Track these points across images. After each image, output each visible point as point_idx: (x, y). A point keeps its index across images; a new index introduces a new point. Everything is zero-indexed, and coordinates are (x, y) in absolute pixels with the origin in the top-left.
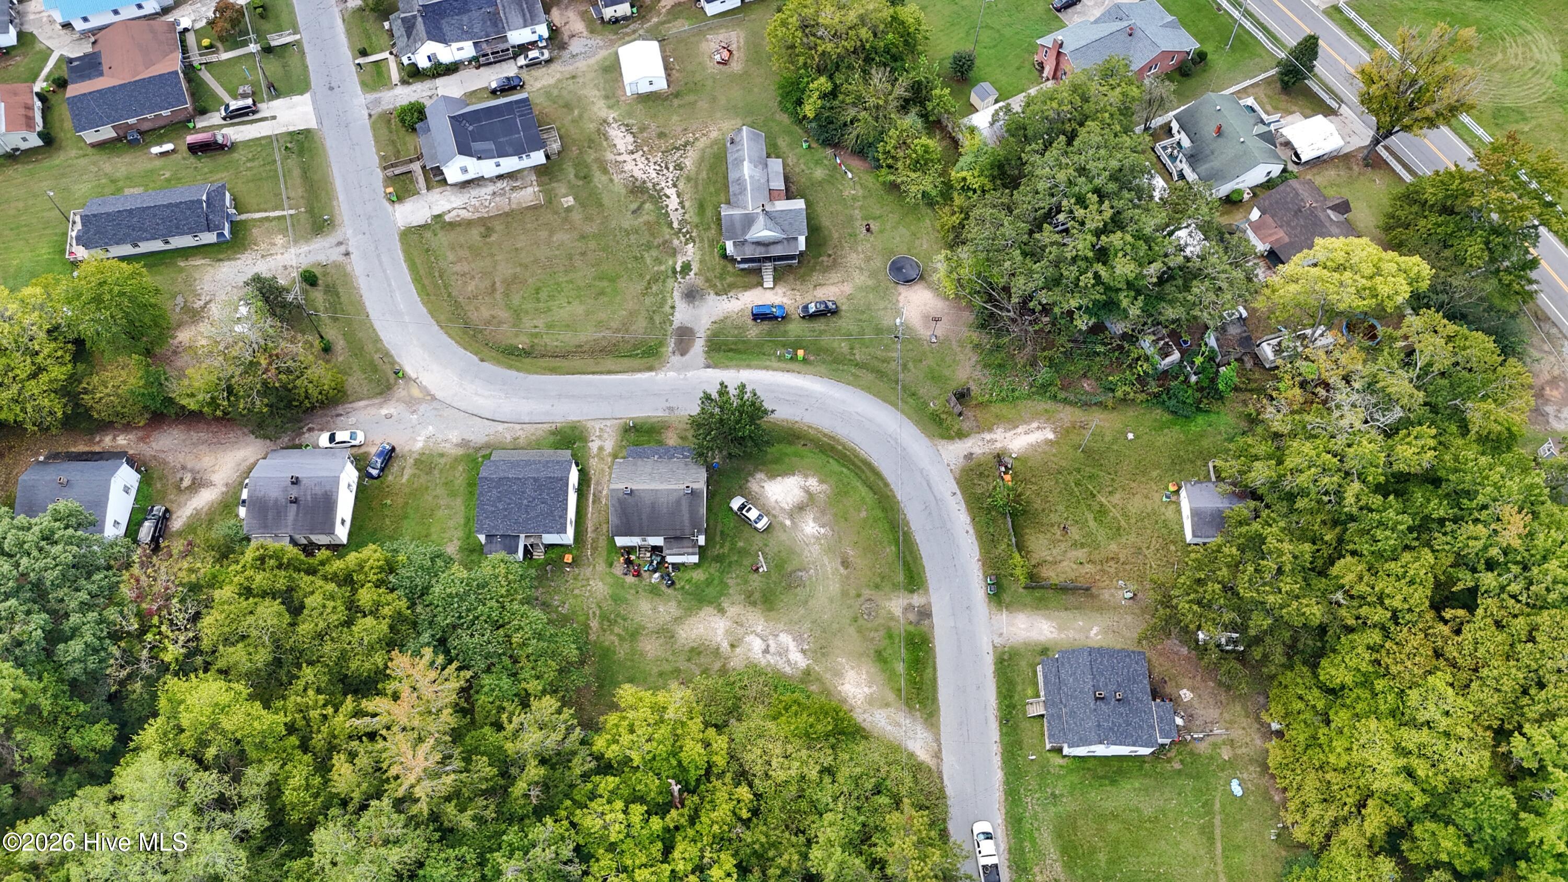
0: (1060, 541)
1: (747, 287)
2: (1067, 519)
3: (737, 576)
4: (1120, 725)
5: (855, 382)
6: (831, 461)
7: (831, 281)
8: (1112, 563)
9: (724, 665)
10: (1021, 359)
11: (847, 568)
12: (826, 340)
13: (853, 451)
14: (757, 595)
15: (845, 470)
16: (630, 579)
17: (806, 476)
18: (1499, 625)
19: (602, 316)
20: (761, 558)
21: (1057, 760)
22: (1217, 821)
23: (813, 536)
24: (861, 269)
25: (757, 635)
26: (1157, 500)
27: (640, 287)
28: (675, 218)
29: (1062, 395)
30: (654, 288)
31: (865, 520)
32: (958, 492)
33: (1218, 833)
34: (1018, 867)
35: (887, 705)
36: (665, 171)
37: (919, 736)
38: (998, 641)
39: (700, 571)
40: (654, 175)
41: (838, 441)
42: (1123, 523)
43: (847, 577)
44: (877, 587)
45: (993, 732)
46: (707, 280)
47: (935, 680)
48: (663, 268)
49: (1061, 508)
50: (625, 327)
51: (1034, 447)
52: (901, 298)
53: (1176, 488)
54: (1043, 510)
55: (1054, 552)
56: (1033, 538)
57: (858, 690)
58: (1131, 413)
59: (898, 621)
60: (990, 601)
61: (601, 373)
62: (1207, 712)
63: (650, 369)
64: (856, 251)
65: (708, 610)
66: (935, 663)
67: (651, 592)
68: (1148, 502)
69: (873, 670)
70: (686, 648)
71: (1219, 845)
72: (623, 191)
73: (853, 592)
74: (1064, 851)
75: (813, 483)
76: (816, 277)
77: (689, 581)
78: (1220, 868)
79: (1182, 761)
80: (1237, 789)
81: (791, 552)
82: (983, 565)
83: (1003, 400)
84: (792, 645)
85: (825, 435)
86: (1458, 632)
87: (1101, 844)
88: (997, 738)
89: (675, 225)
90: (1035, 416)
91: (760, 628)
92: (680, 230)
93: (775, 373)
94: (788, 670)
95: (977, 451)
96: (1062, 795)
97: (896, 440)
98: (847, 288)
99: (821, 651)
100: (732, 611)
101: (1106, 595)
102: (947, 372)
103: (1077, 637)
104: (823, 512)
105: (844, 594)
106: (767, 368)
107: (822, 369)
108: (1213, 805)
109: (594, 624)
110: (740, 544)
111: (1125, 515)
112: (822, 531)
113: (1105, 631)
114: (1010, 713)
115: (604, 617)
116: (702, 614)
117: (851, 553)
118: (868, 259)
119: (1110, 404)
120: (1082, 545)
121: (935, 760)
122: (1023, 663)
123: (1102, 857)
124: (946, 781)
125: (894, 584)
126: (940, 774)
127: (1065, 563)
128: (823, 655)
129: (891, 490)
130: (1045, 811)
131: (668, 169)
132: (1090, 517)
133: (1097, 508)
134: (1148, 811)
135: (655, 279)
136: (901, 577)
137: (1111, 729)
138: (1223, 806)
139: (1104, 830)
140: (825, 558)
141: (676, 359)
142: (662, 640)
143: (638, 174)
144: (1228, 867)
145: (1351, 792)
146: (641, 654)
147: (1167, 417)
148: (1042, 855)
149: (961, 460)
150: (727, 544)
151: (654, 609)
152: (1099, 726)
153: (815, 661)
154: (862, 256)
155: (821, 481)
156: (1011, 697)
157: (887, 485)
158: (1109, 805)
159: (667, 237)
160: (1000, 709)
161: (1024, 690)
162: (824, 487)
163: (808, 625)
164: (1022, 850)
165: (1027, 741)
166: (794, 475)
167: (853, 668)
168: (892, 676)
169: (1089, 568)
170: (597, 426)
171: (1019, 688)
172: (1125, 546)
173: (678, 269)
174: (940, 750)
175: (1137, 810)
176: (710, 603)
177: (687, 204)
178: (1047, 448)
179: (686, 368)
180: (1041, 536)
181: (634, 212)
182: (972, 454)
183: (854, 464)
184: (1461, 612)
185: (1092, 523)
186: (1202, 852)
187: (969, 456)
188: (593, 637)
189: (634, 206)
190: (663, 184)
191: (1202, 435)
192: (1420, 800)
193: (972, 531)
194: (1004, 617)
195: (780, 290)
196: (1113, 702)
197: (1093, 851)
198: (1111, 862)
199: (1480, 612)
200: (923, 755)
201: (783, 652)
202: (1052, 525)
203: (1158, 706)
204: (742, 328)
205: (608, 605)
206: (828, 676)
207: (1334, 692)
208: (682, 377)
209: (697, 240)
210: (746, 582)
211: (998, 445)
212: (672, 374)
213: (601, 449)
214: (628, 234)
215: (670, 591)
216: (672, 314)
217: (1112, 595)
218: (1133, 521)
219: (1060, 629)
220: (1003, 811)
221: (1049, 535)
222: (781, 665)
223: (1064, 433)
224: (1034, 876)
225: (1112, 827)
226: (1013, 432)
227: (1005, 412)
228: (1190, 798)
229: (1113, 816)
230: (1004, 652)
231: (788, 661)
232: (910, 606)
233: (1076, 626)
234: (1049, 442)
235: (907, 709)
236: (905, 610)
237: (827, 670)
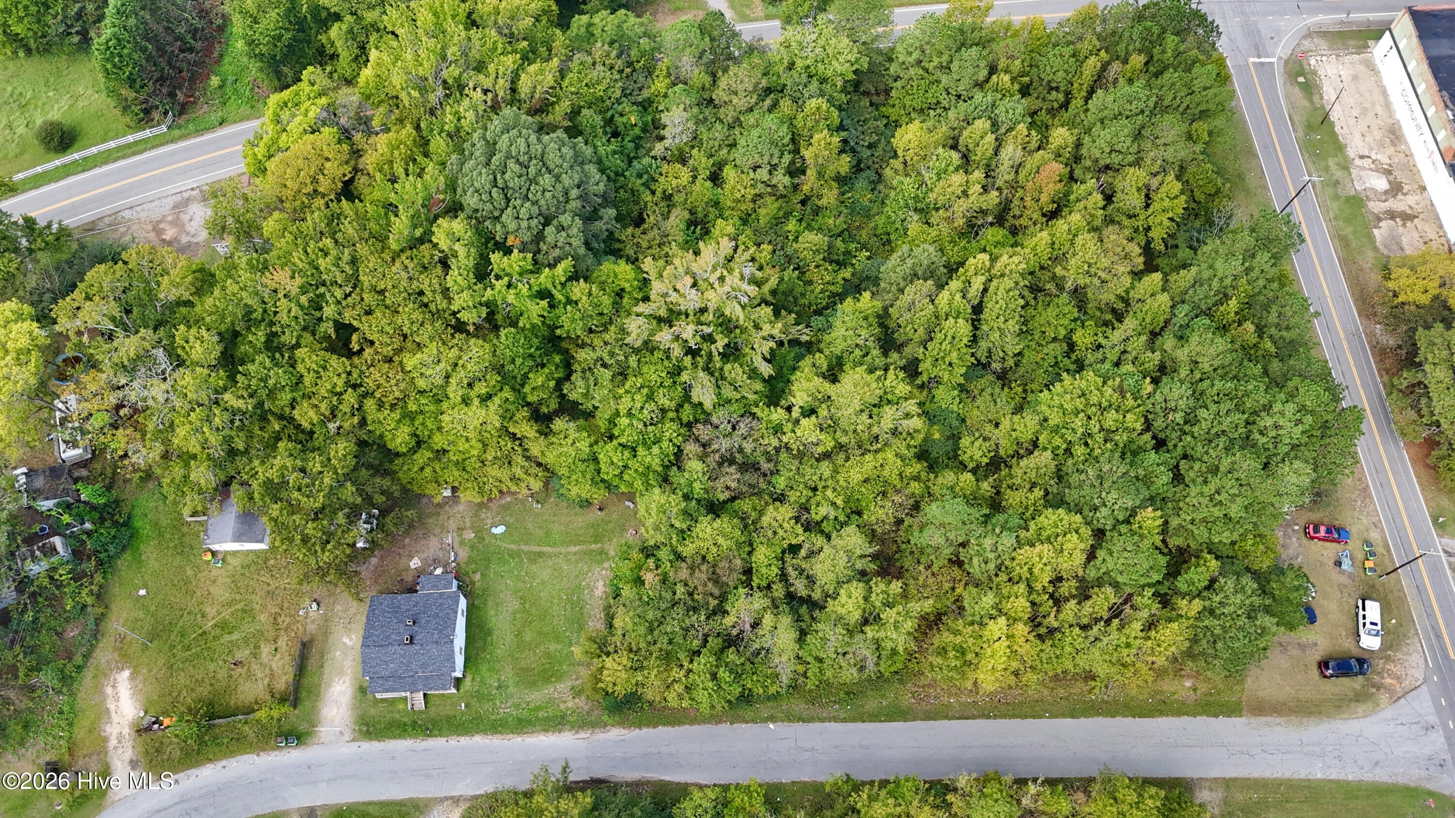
0: (249, 670)
2: (225, 661)
4: (438, 623)
8: (280, 620)
10: (24, 703)
18: (369, 313)
21: (467, 684)
22: (526, 548)
26: (219, 572)
29: (78, 660)
33: (535, 549)
34: (560, 724)
38: (347, 737)
42: (239, 607)
45: (437, 743)
47: (382, 804)
49: (212, 667)
51: (135, 692)
53: (209, 554)
54: (212, 685)
55: (259, 675)
56: (241, 697)
58: (116, 590)
60: (305, 744)
62: (433, 547)
66: (364, 803)
68: (220, 580)
71: (546, 549)
74: (547, 680)
78: (563, 550)
79: (474, 572)
80: (500, 530)
82: (264, 750)
83: (71, 724)
86: (372, 343)
87: (542, 648)
88: (443, 740)
90: (99, 690)
95: (128, 755)
96: (499, 680)
101: (312, 628)
103: (351, 658)
108: (512, 550)
111: (230, 604)
113: (348, 630)
114: (420, 726)
119: (100, 610)
120: (257, 647)
121: (461, 804)
122: (373, 711)
123: (553, 647)
124: (481, 792)
126: (476, 797)
127: (274, 666)
130: (512, 696)
132: (227, 638)
133: (218, 631)
134: (516, 604)
137: (440, 631)
138: (513, 542)
139: (530, 644)
144: (563, 543)
145: (502, 443)
147: (127, 556)
148: (551, 701)
152: (437, 643)
156: (405, 725)
158: (509, 638)
160: (416, 737)
161: (399, 712)
164: (547, 719)
165: (447, 710)
169: (282, 643)
171: (397, 716)
172: (264, 606)
174: (452, 798)
175: (514, 613)
178: (140, 679)
180: (241, 688)
182: (131, 761)
184: (355, 338)
185: (235, 636)
186: (551, 563)
187: (134, 763)
191: (156, 525)
192: (507, 393)
193: (224, 762)
194: (324, 731)
196: (416, 628)
197: (548, 655)
198: (557, 639)
199: (355, 323)
202: (231, 676)
203: (423, 588)
207: (419, 443)
211: (126, 731)
217: (313, 622)
218: (238, 597)
219: (342, 673)
220: (511, 736)
221: (241, 681)
223: (125, 658)
224: (567, 709)
225: (528, 637)
226: (113, 715)
227: (86, 723)
228: (506, 568)
229: (519, 634)
230: (360, 731)
233: (340, 659)
234: (133, 676)
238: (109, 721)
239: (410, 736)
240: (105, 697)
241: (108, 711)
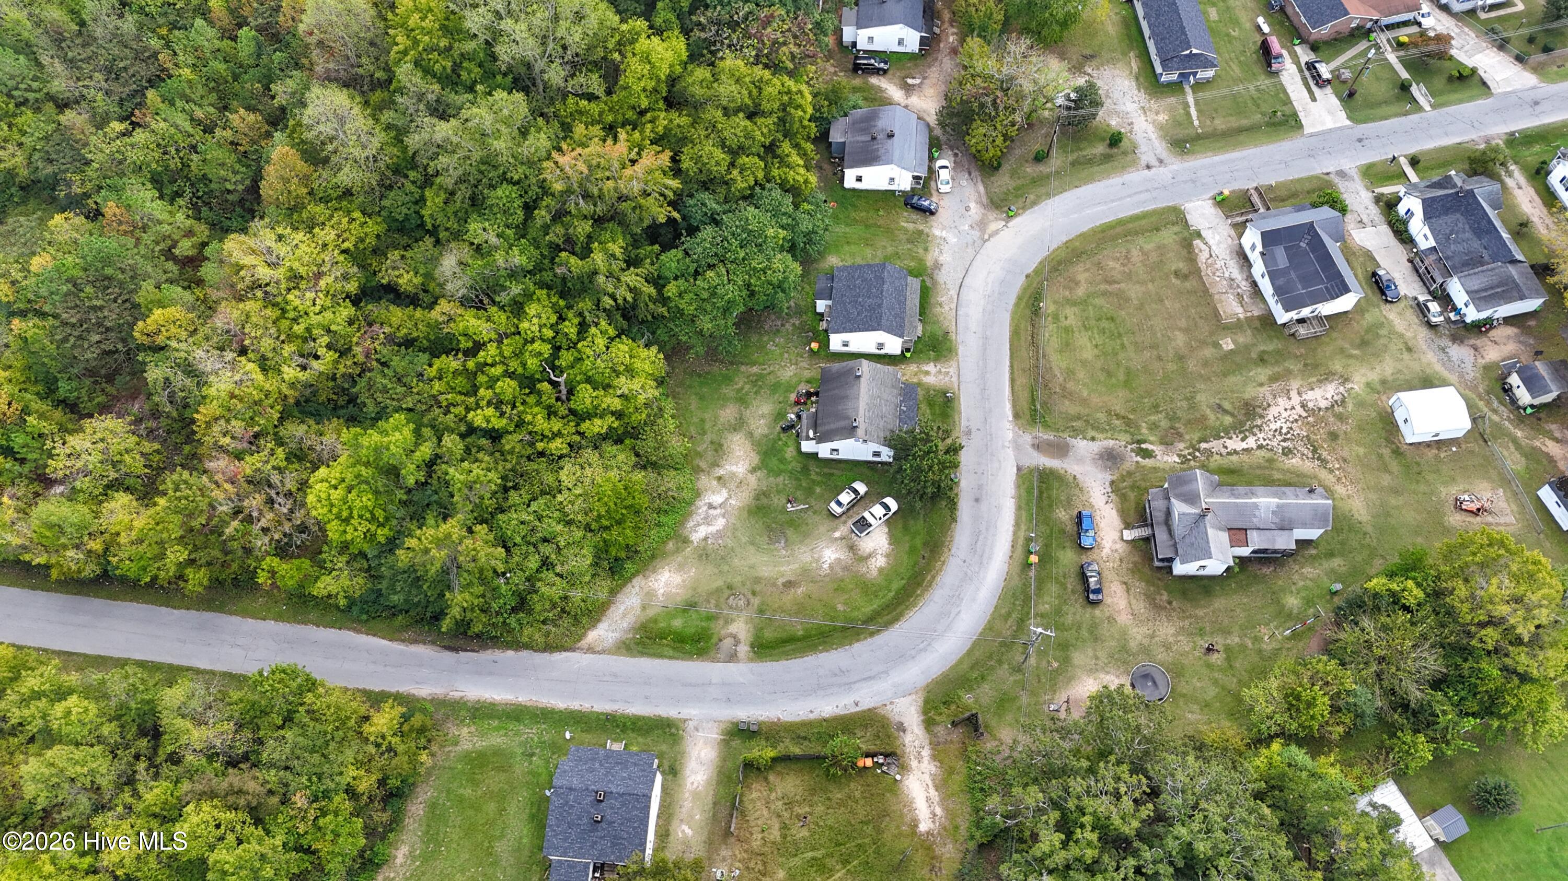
0: (791, 811)
1: (1123, 513)
2: (816, 822)
3: (785, 485)
4: (570, 814)
5: (999, 615)
6: (904, 582)
7: (1134, 602)
8: (760, 865)
9: (703, 471)
11: (784, 585)
13: (913, 605)
14: (765, 501)
15: (892, 594)
16: (793, 397)
17: (887, 556)
19: (1081, 374)
20: (802, 507)
23: (820, 557)
24: (1152, 637)
25: (727, 499)
27: (1118, 408)
28: (1215, 445)
30: (1117, 422)
31: (834, 609)
32: (858, 709)
34: (477, 709)
35: (644, 608)
36: (1280, 438)
37: (611, 634)
38: (691, 724)
39: (795, 453)
40: (1273, 426)
41: (926, 590)
43: (774, 585)
44: (761, 611)
46: (1130, 474)
47: (661, 656)
48: (1145, 431)
49: (831, 820)
50: (1067, 394)
51: (910, 805)
52: (1112, 677)
54: (829, 799)
55: (780, 803)
56: (797, 780)
57: (662, 584)
59: (723, 627)
60: (733, 723)
61: (1012, 373)
63: (1016, 416)
64: (1177, 634)
65: (756, 459)
66: (677, 659)
67: (779, 414)
69: (679, 599)
70: (723, 441)
72: (1247, 396)
73: (758, 588)
74: (480, 756)
75: (880, 562)
76: (1139, 586)
77: (786, 444)
81: (806, 535)
83: (971, 777)
84: (713, 529)
85: (934, 577)
87: (479, 792)
88: (596, 709)
89: (1203, 445)
91: (733, 502)
92: (1198, 450)
93: (1011, 533)
94: (691, 524)
95: (908, 739)
96: (531, 763)
97: (925, 650)
98: (1124, 619)
99: (704, 554)
100: (752, 480)
101: (725, 852)
102: (1009, 717)
103: (684, 810)
104: (846, 568)
105: (757, 580)
106: (1017, 525)
107: (1016, 582)
109: (755, 369)
110: (818, 490)
112: (826, 566)
113: (686, 843)
114: (618, 726)
115: (760, 377)
116: (753, 454)
117: (799, 591)
118: (1167, 647)
120: (784, 837)
121: (586, 646)
122: (664, 747)
123: (468, 792)
124: (565, 655)
125: (762, 629)
126: (572, 649)
127: (765, 813)
128: (701, 556)
129: (866, 639)
130: (520, 745)
131: (1285, 440)
132: (818, 854)
133: (829, 864)
134: (500, 847)
135: (1128, 422)
136: (769, 634)
137: (566, 803)
139: (491, 798)
140: (797, 566)
141: (1027, 438)
142: (733, 422)
143: (1273, 411)
146: (723, 406)
148: (482, 734)
149: (897, 719)
150: (819, 479)
151: (763, 416)
152: (571, 789)
153: (695, 548)
154: (1171, 639)
155: (881, 570)
156: (633, 730)
157: (873, 634)
158: (512, 809)
159: (1187, 437)
160: (623, 716)
161: (638, 743)
162: (874, 573)
163: (730, 543)
164: (491, 716)
165: (588, 738)
166: (890, 544)
167: (683, 581)
168: (671, 614)
169: (758, 838)
170: (952, 371)
171: (640, 740)
173: (1143, 446)
174: (594, 652)
175: (502, 836)
176: (763, 461)
177: (1234, 458)
178: (908, 819)
179: (1017, 447)
180: (799, 791)
181: (1219, 406)
182: (904, 731)
183: (899, 605)
185: (810, 855)
187: (901, 728)
188: (743, 368)
189: (1227, 405)
190: (1261, 436)
193: (812, 716)
194: (715, 735)
195: (1120, 546)
196: (592, 810)
197: (475, 783)
198: (461, 800)
200: (592, 636)
201: (708, 521)
202: (810, 806)
203: (586, 867)
204: (1069, 503)
205: (771, 379)
206: (680, 559)
208: (1007, 444)
209: (1185, 466)
210: (779, 492)
211: (914, 763)
212: (1010, 435)
213: (927, 373)
214: (1187, 399)
215: (778, 428)
216: (1084, 438)
217: (724, 860)
219: (695, 794)
220: (528, 704)
221: (799, 799)
222: (697, 518)
223: (926, 844)
224: (469, 726)
225: (491, 807)
226: (930, 783)
227: (957, 778)
229: (501, 811)
230: (678, 729)
231: (699, 525)
232: (737, 642)
233: (696, 811)
234: (915, 824)
235: (637, 626)
236: (735, 637)
237: (686, 558)
238: (933, 777)
239: (627, 717)
240: (942, 801)
241: (937, 788)
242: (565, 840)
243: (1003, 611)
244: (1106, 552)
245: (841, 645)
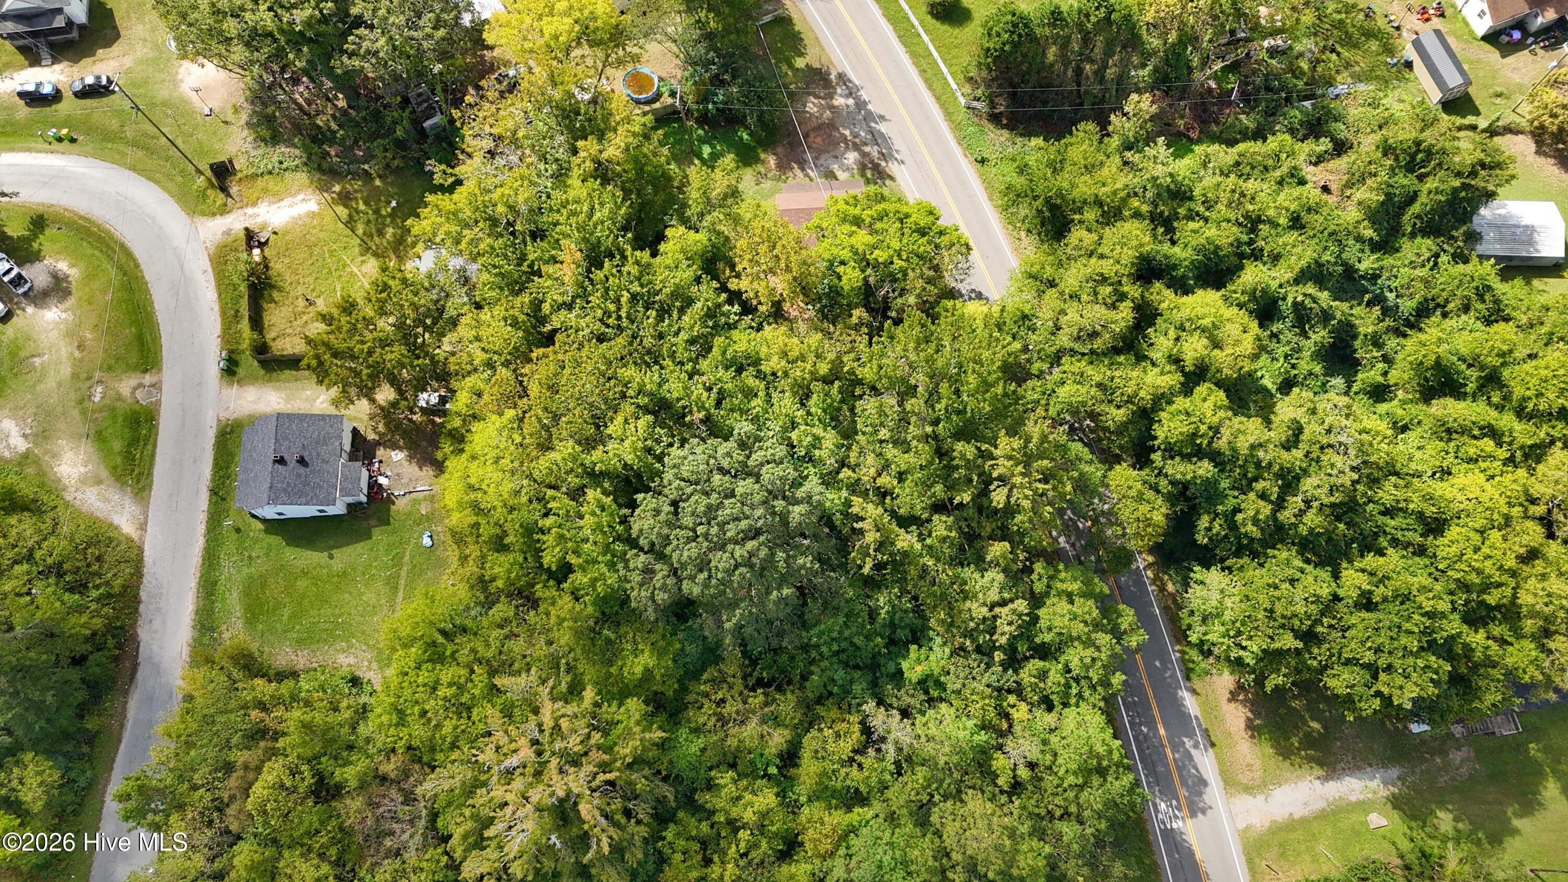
0: (301, 313)
1: (23, 66)
2: (313, 290)
5: (120, 161)
6: (84, 244)
7: (112, 55)
11: (81, 351)
12: (97, 118)
13: (108, 232)
15: (96, 253)
17: (56, 261)
21: (255, 525)
22: (403, 573)
23: (53, 321)
24: (144, 41)
31: (109, 303)
32: (210, 270)
33: (402, 582)
34: (202, 626)
35: (99, 482)
37: (127, 510)
38: (224, 415)
41: (93, 223)
43: (81, 360)
44: (110, 368)
45: (203, 501)
47: (153, 456)
49: (307, 279)
51: (295, 220)
52: (182, 70)
54: (291, 283)
55: (295, 324)
56: (274, 311)
57: (73, 471)
59: (124, 402)
60: (222, 376)
62: (415, 470)
66: (156, 440)
69: (91, 450)
71: (401, 594)
73: (84, 375)
74: (250, 609)
75: (62, 267)
76: (97, 52)
79: (379, 518)
81: (28, 338)
82: (221, 341)
83: (270, 173)
84: (14, 431)
85: (81, 217)
87: (286, 600)
88: (205, 507)
90: (301, 188)
93: (38, 155)
94: (6, 454)
95: (237, 226)
96: (257, 557)
97: (153, 219)
98: (128, 62)
99: (43, 435)
102: (216, 145)
103: (303, 406)
104: (67, 297)
105: (75, 376)
106: (30, 150)
107: (89, 149)
108: (402, 558)
112: (64, 315)
114: (224, 483)
117: (89, 336)
118: (156, 31)
119: (374, 172)
121: (139, 532)
124: (147, 553)
125: (127, 365)
126: (141, 546)
128: (45, 438)
129: (141, 271)
130: (239, 572)
132: (339, 287)
133: (345, 278)
134: (339, 567)
136: (134, 359)
138: (412, 557)
139: (292, 587)
140: (61, 342)
148: (229, 614)
149: (219, 237)
153: (35, 445)
154: (148, 26)
156: (228, 468)
157: (137, 266)
158: (302, 564)
160: (213, 480)
163: (31, 410)
164: (210, 611)
166: (43, 260)
167: (72, 449)
168: (107, 454)
171: (237, 459)
174: (146, 523)
175: (328, 566)
178: (308, 220)
180: (284, 309)
182: (228, 231)
183: (108, 246)
185: (339, 294)
186: (383, 601)
187: (226, 233)
193: (217, 308)
194: (234, 390)
195: (57, 67)
197: (279, 605)
198: (294, 616)
200: (127, 528)
201: (4, 437)
202: (296, 298)
203: (346, 466)
204: (11, 108)
206: (46, 458)
211: (259, 220)
219: (288, 400)
220: (198, 576)
221: (289, 308)
223: (328, 204)
224: (221, 634)
225: (301, 584)
226: (277, 206)
227: (271, 185)
228: (382, 552)
229: (305, 573)
230: (228, 425)
231: (8, 446)
232: (141, 385)
233: (304, 396)
234: (312, 215)
235: (118, 485)
236: (135, 389)
237: (46, 452)
238: (271, 203)
239: (214, 475)
240: (291, 195)
241: (281, 200)
242: (320, 487)
243: (118, 157)
244: (62, 78)
245: (147, 291)
